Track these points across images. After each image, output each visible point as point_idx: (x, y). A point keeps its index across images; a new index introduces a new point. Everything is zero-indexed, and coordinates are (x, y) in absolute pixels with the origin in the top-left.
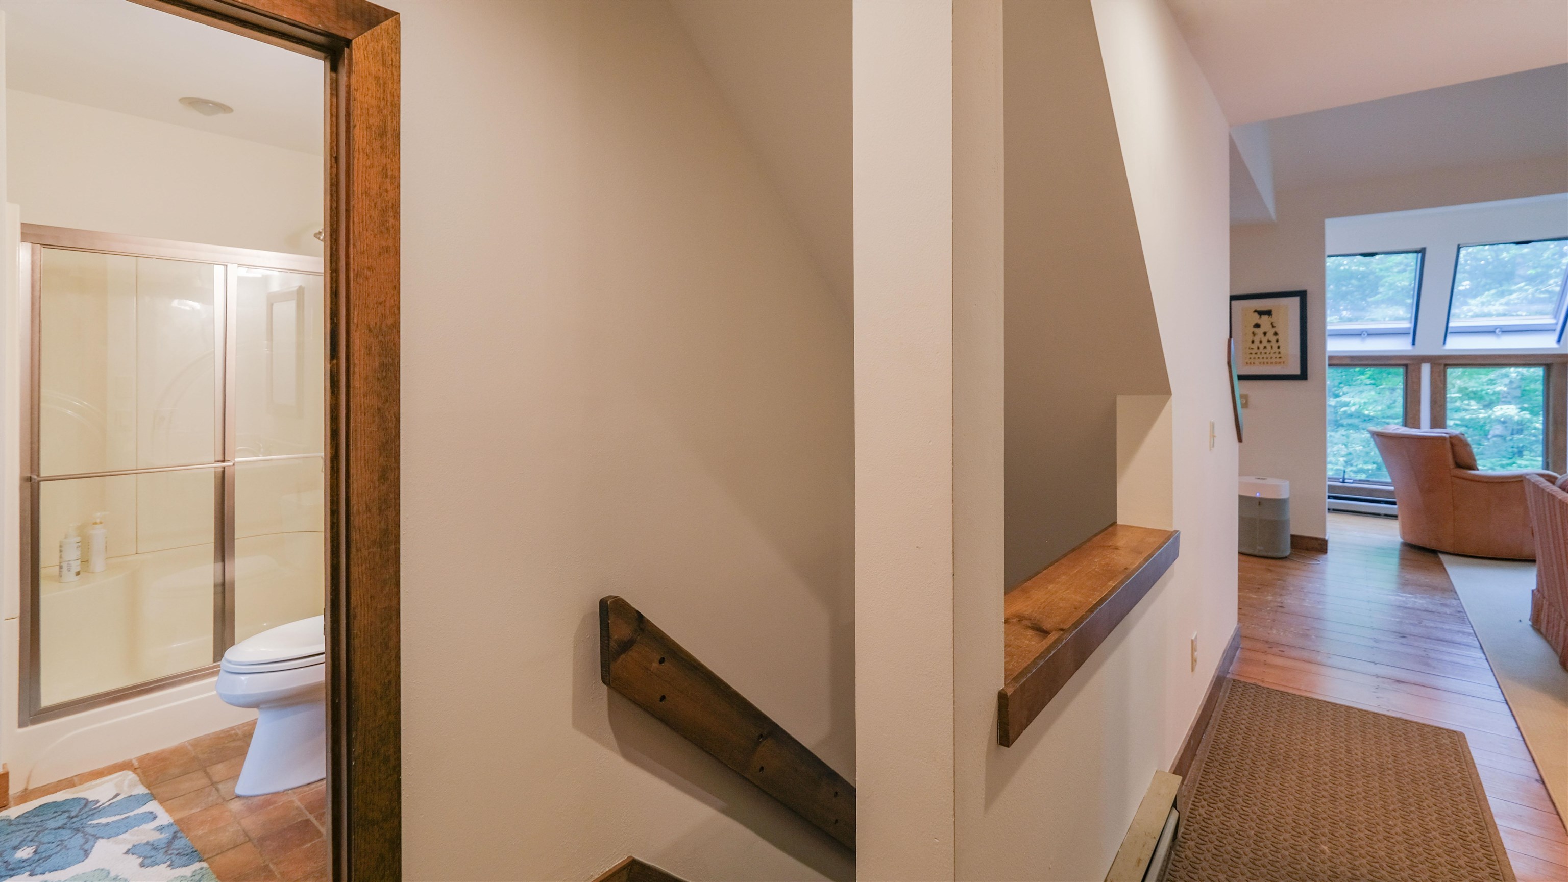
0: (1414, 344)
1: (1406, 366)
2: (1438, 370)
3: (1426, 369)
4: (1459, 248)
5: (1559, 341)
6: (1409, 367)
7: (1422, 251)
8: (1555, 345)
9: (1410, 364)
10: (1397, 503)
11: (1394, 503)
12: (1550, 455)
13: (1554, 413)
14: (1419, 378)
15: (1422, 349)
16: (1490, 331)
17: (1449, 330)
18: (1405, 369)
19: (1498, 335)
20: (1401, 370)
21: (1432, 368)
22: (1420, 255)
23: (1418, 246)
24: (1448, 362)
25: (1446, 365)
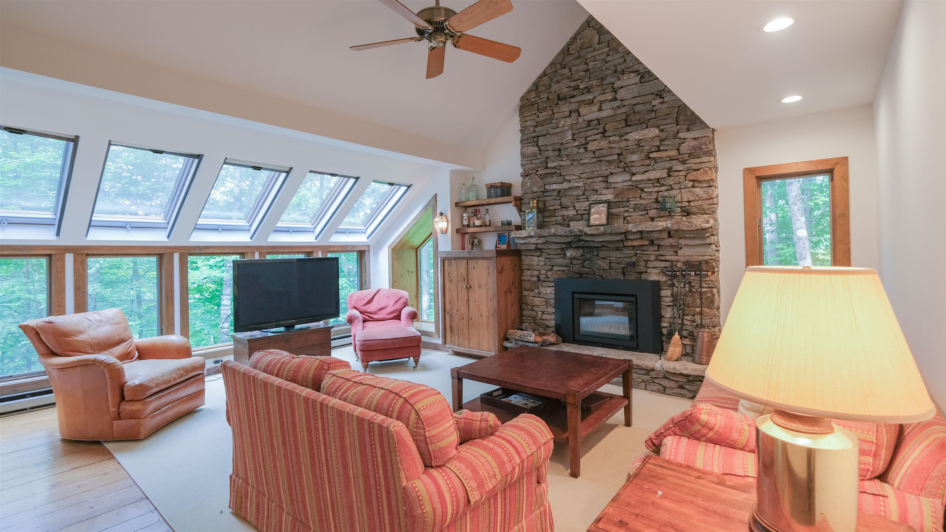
0: (58, 234)
1: (50, 256)
2: (81, 260)
3: (69, 258)
4: (110, 144)
5: (168, 237)
6: (54, 258)
7: (75, 140)
8: (166, 240)
9: (55, 254)
10: (54, 391)
11: (50, 392)
12: (164, 323)
13: (166, 291)
14: (64, 268)
15: (66, 240)
16: (122, 226)
17: (92, 224)
18: (48, 259)
19: (128, 230)
20: (44, 261)
21: (75, 258)
22: (72, 144)
23: (71, 133)
24: (90, 252)
25: (87, 255)
